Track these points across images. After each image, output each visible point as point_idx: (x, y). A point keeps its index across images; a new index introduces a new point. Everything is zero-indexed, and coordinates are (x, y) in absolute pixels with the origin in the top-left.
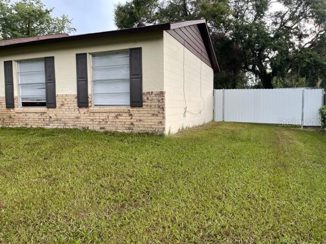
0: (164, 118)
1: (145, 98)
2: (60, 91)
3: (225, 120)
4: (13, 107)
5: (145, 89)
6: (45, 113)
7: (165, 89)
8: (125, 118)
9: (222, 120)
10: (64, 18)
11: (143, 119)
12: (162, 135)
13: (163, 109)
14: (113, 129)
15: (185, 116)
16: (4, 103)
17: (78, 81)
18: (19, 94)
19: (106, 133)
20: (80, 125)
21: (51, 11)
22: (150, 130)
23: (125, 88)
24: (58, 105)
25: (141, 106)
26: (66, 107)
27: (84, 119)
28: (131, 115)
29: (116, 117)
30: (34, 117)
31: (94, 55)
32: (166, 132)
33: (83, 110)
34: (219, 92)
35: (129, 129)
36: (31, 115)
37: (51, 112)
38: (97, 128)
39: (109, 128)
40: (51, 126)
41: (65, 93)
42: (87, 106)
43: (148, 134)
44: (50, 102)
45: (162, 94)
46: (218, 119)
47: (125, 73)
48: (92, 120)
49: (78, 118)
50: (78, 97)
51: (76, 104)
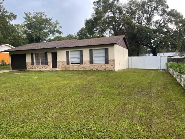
0: (114, 66)
1: (109, 61)
2: (84, 59)
3: (133, 68)
4: (69, 64)
5: (109, 59)
6: (79, 66)
7: (115, 59)
8: (104, 67)
9: (131, 68)
10: (56, 22)
11: (109, 67)
12: (114, 71)
13: (114, 64)
14: (100, 70)
15: (119, 66)
16: (66, 63)
17: (90, 57)
18: (71, 60)
19: (98, 71)
20: (90, 69)
21: (51, 19)
22: (111, 70)
23: (104, 59)
24: (83, 63)
25: (108, 63)
26: (86, 64)
27: (92, 67)
28: (105, 66)
29: (101, 66)
30: (76, 67)
31: (94, 50)
32: (115, 70)
33: (91, 65)
34: (130, 57)
35: (105, 69)
36: (75, 66)
37: (82, 66)
38: (96, 70)
39: (99, 69)
40: (81, 69)
41: (86, 60)
42: (92, 64)
43: (110, 71)
44: (81, 62)
45: (114, 60)
46: (130, 67)
47: (104, 55)
48: (94, 67)
49: (90, 67)
50: (90, 61)
51: (89, 63)
